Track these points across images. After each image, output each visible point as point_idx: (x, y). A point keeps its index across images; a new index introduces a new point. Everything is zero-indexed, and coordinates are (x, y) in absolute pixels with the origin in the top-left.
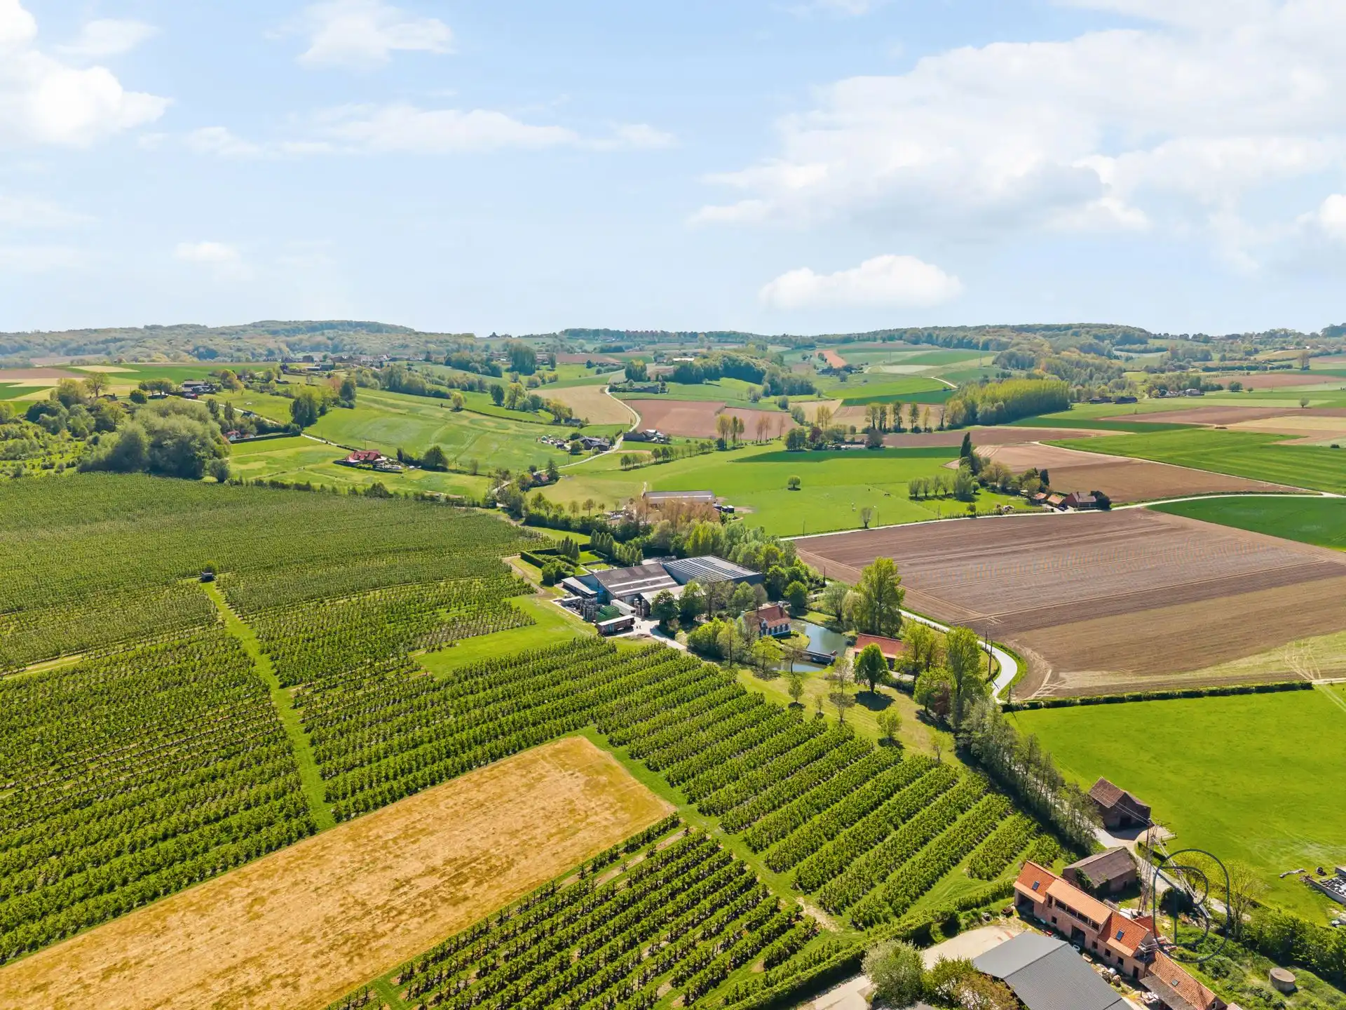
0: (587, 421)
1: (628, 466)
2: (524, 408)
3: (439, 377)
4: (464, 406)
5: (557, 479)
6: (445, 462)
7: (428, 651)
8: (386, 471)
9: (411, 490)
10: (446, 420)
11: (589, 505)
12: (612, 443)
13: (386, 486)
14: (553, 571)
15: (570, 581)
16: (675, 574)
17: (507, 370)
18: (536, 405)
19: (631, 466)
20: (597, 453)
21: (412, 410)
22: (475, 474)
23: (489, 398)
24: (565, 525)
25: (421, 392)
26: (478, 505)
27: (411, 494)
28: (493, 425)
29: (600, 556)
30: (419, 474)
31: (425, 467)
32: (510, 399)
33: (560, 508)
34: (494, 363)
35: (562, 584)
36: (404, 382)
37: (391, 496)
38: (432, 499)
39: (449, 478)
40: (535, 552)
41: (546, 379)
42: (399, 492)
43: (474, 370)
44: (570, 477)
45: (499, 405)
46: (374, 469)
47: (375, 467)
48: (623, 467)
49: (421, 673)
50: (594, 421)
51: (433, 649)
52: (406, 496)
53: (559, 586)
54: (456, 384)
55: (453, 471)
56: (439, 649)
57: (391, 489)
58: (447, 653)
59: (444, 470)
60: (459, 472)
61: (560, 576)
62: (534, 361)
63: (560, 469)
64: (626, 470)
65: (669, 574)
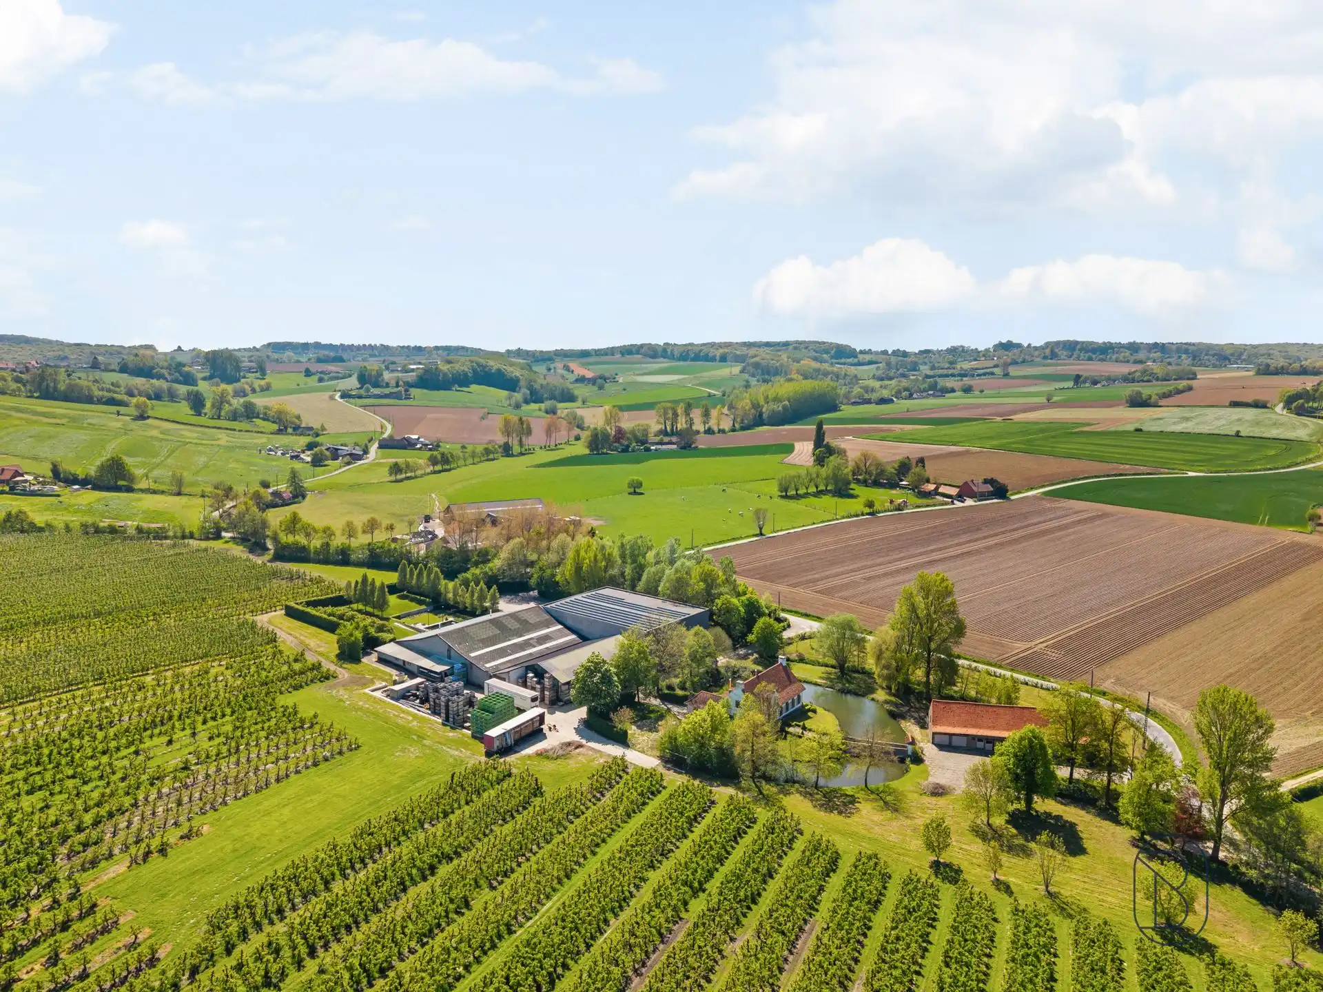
0: (323, 428)
1: (399, 477)
2: (234, 416)
3: (113, 384)
4: (150, 413)
5: (304, 497)
6: (131, 478)
7: (134, 861)
8: (33, 494)
9: (75, 520)
10: (126, 431)
11: (372, 526)
12: (366, 452)
13: (31, 515)
14: (359, 635)
15: (389, 649)
16: (569, 622)
17: (204, 379)
18: (250, 413)
19: (403, 476)
20: (348, 464)
21: (73, 419)
22: (179, 494)
23: (184, 409)
24: (343, 558)
25: (89, 400)
26: (192, 536)
27: (75, 525)
28: (196, 435)
29: (420, 603)
30: (89, 497)
31: (97, 487)
32: (213, 406)
33: (328, 531)
34: (186, 369)
35: (374, 657)
36: (62, 387)
37: (41, 530)
38: (113, 530)
39: (140, 500)
40: (309, 604)
41: (258, 389)
42: (55, 523)
43: (160, 377)
44: (320, 493)
45: (199, 414)
46: (12, 491)
47: (12, 489)
48: (393, 478)
49: (121, 938)
50: (331, 428)
51: (147, 855)
52: (68, 529)
53: (370, 661)
54: (136, 392)
55: (142, 491)
56: (163, 851)
57: (39, 519)
58: (185, 857)
59: (129, 489)
60: (154, 492)
61: (371, 643)
62: (238, 369)
63: (307, 483)
64: (396, 481)
65: (561, 623)
